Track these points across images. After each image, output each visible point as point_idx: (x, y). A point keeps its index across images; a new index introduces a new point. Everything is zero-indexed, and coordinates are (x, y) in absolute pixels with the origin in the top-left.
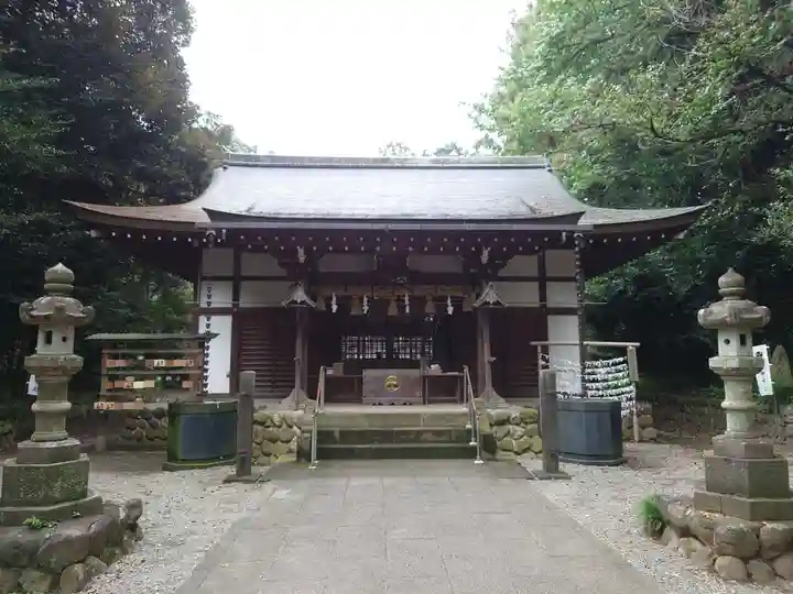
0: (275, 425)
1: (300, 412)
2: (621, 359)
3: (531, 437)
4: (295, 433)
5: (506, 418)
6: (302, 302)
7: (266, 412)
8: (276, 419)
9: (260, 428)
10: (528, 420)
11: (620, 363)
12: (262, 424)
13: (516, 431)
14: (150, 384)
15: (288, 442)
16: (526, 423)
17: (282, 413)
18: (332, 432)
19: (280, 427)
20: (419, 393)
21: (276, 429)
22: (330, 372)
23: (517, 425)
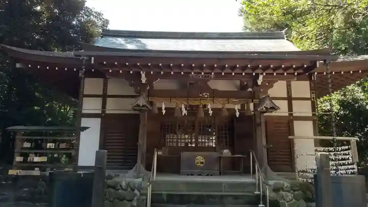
0: (123, 189)
1: (140, 180)
2: (347, 147)
3: (298, 200)
4: (136, 195)
5: (280, 186)
6: (143, 106)
7: (117, 179)
8: (124, 184)
9: (112, 190)
10: (296, 188)
11: (346, 150)
12: (114, 187)
13: (288, 196)
14: (44, 159)
15: (131, 201)
16: (295, 191)
17: (128, 180)
18: (161, 194)
19: (126, 190)
20: (217, 168)
21: (123, 191)
22: (160, 153)
23: (289, 191)
